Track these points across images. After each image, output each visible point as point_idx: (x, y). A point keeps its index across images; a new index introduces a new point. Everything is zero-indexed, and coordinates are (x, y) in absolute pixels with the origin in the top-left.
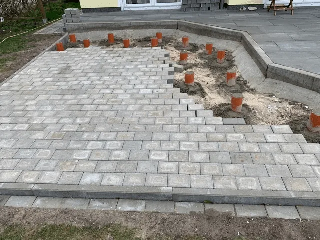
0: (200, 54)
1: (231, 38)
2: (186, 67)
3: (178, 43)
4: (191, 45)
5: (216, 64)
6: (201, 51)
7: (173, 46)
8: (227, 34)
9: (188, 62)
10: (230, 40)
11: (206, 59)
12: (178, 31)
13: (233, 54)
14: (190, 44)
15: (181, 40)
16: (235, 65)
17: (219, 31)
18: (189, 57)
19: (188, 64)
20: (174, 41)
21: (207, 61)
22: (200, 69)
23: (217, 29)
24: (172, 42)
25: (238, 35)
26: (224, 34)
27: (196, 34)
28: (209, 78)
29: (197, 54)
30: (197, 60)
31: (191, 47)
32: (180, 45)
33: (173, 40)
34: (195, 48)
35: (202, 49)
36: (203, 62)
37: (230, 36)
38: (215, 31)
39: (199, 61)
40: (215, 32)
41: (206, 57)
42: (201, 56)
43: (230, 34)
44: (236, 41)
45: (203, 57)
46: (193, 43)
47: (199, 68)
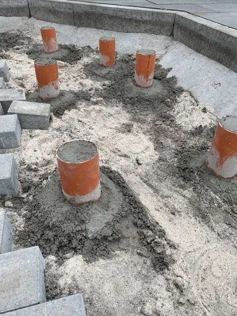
0: (86, 66)
1: (148, 27)
2: (58, 103)
3: (36, 46)
4: (61, 47)
5: (135, 90)
6: (86, 60)
7: (24, 52)
8: (139, 18)
9: (63, 87)
10: (145, 32)
11: (105, 77)
12: (32, 20)
13: (161, 63)
14: (60, 45)
15: (39, 39)
16: (181, 90)
17: (120, 14)
18: (62, 74)
19: (62, 94)
20: (26, 42)
21: (107, 82)
22: (97, 107)
23: (114, 9)
24: (23, 44)
25: (164, 20)
26: (131, 20)
27: (70, 24)
28: (130, 137)
29: (80, 66)
30: (84, 81)
31: (65, 52)
32: (40, 48)
33: (24, 39)
34: (72, 54)
35: (88, 56)
36: (98, 85)
37: (145, 22)
38: (111, 13)
39: (88, 82)
40: (111, 17)
41: (104, 71)
42: (91, 71)
43: (147, 18)
44: (160, 33)
45: (97, 72)
46: (67, 43)
47: (96, 103)
